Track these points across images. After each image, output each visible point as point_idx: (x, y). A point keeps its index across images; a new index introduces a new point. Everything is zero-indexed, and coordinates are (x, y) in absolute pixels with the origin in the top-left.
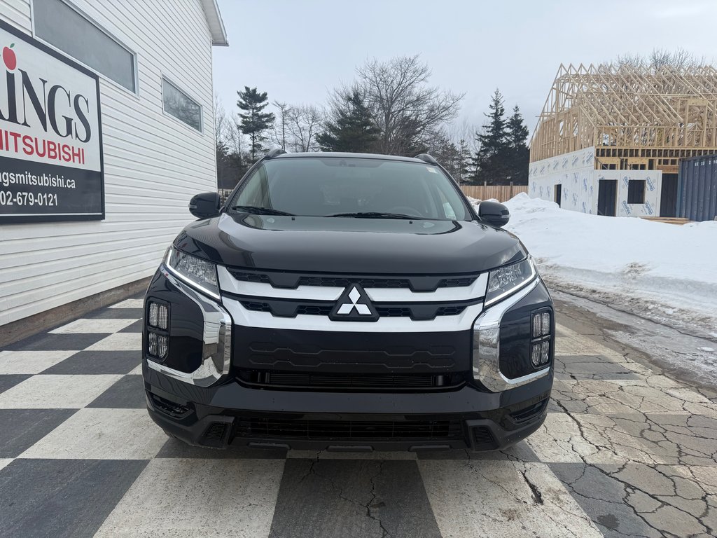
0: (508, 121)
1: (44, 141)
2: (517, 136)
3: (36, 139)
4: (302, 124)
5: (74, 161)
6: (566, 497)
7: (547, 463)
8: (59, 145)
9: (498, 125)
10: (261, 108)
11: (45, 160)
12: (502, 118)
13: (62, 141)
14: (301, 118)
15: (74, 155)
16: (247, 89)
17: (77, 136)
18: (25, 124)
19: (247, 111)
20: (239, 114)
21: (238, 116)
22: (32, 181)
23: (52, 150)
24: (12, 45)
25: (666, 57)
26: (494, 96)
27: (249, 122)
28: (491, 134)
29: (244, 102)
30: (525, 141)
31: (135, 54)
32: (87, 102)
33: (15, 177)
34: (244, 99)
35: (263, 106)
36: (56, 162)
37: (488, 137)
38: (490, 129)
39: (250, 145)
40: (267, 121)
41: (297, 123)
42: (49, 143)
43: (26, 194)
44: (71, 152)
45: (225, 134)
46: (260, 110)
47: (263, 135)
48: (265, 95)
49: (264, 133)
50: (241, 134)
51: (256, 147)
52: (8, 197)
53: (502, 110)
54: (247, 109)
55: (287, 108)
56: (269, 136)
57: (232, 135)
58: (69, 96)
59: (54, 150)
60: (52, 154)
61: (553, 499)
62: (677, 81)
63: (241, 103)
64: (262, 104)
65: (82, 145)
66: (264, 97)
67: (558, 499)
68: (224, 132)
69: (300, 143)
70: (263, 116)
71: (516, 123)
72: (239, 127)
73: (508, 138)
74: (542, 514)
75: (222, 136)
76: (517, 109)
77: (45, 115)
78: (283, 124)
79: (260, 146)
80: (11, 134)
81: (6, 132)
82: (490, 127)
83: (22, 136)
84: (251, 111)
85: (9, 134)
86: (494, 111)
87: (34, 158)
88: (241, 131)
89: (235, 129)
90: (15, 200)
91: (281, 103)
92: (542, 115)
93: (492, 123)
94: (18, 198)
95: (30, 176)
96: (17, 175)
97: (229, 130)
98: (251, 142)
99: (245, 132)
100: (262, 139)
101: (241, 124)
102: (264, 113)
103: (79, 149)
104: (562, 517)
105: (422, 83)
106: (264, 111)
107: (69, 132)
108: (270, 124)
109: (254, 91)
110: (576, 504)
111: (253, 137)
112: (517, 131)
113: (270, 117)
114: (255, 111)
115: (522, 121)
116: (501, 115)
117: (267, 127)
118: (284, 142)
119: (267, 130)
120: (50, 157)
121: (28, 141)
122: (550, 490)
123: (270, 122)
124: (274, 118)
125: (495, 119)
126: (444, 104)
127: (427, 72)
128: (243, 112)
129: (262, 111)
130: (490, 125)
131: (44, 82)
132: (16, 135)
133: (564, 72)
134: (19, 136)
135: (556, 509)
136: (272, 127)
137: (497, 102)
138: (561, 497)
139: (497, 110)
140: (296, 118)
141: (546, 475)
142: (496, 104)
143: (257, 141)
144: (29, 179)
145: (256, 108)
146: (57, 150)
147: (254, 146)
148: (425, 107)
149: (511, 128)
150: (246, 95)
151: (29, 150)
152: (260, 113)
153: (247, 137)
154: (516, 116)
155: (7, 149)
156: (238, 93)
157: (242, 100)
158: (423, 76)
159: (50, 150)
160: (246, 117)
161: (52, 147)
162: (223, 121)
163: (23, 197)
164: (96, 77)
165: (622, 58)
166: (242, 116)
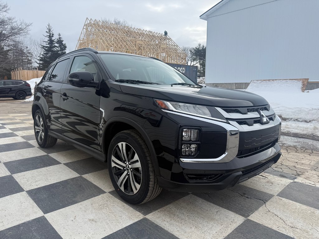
0: (56, 40)
2: (61, 48)
9: (51, 42)
12: (53, 38)
25: (119, 22)
26: (48, 27)
28: (48, 46)
30: (65, 51)
37: (47, 47)
38: (47, 43)
53: (53, 35)
62: (131, 33)
71: (60, 42)
73: (57, 49)
76: (59, 35)
82: (47, 42)
86: (49, 34)
92: (80, 40)
93: (48, 40)
105: (5, 13)
112: (61, 46)
115: (63, 41)
116: (52, 37)
125: (50, 38)
126: (20, 27)
127: (8, 8)
130: (47, 41)
133: (89, 22)
137: (50, 30)
139: (50, 34)
142: (49, 31)
148: (9, 27)
149: (58, 44)
154: (60, 38)
158: (5, 9)
165: (103, 19)
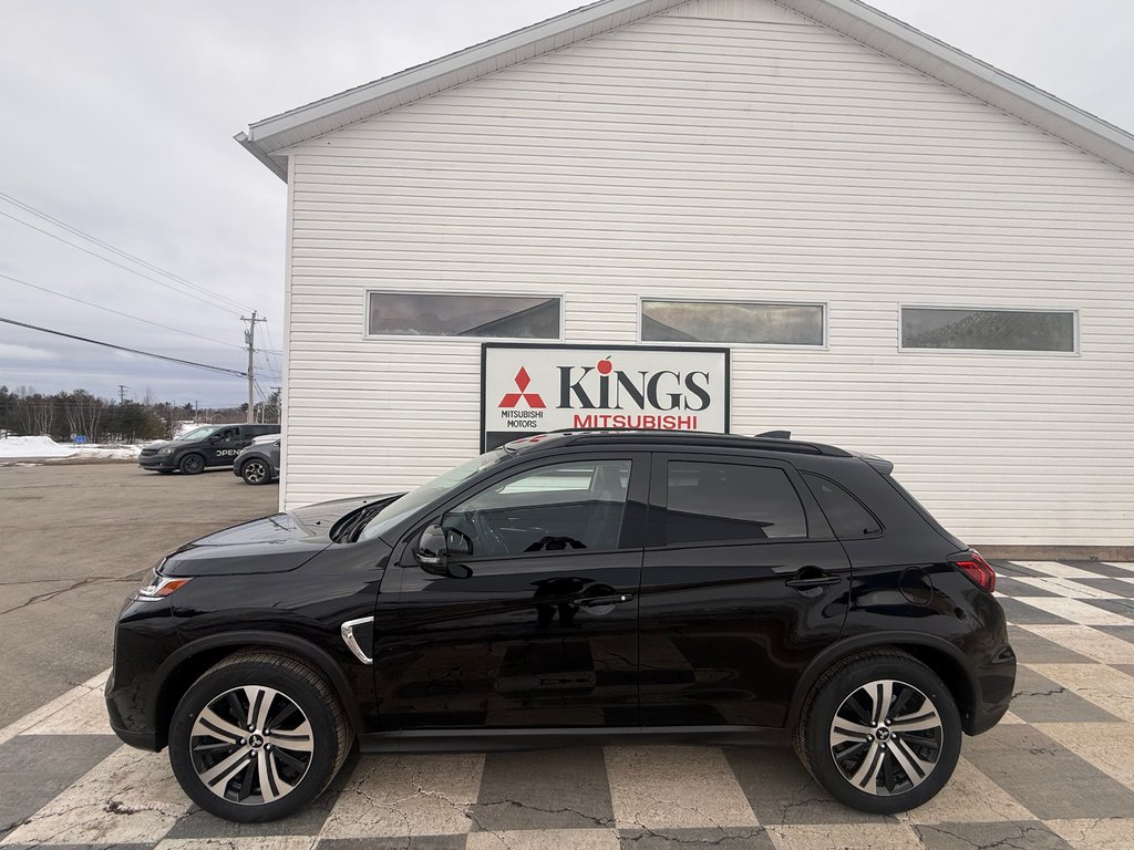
6: (89, 837)
7: (156, 845)
24: (609, 357)
31: (825, 304)
61: (100, 823)
67: (95, 828)
74: (92, 801)
104: (72, 818)
110: (71, 843)
122: (114, 825)
135: (86, 818)
138: (94, 833)
141: (138, 832)
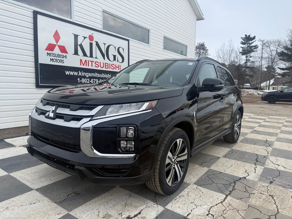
1: (103, 63)
3: (100, 63)
4: (272, 48)
5: (116, 69)
8: (110, 64)
10: (252, 43)
11: (104, 69)
13: (111, 63)
14: (272, 45)
15: (116, 67)
16: (246, 35)
17: (118, 61)
18: (96, 58)
19: (245, 45)
20: (241, 47)
21: (240, 48)
22: (98, 76)
23: (107, 66)
24: (93, 34)
27: (246, 50)
29: (244, 42)
31: (150, 30)
32: (123, 49)
33: (91, 74)
34: (244, 40)
35: (253, 42)
36: (108, 70)
39: (245, 60)
40: (254, 49)
41: (270, 48)
42: (106, 63)
43: (95, 80)
44: (115, 66)
45: (234, 56)
46: (251, 44)
47: (251, 55)
48: (255, 37)
49: (252, 54)
50: (241, 56)
51: (247, 61)
52: (87, 81)
54: (245, 44)
55: (264, 42)
56: (254, 55)
57: (237, 56)
58: (115, 48)
59: (108, 66)
60: (107, 67)
63: (242, 42)
64: (252, 41)
65: (120, 64)
66: (254, 38)
68: (234, 55)
69: (271, 57)
70: (252, 47)
72: (240, 53)
75: (232, 57)
77: (105, 55)
78: (262, 49)
79: (250, 60)
80: (90, 61)
81: (88, 61)
83: (95, 62)
84: (247, 45)
85: (89, 61)
87: (99, 68)
88: (241, 54)
89: (238, 53)
90: (90, 81)
91: (262, 39)
94: (92, 81)
95: (97, 74)
96: (92, 74)
97: (236, 54)
98: (245, 59)
99: (243, 55)
100: (251, 57)
101: (241, 51)
102: (253, 45)
103: (118, 65)
106: (253, 44)
107: (115, 59)
108: (255, 50)
109: (249, 36)
111: (247, 56)
113: (256, 47)
114: (248, 45)
117: (254, 51)
118: (262, 57)
119: (254, 53)
120: (106, 68)
121: (97, 63)
123: (255, 49)
124: (258, 47)
128: (243, 46)
129: (252, 44)
131: (105, 44)
132: (92, 62)
134: (93, 62)
136: (256, 51)
140: (269, 46)
143: (249, 58)
144: (97, 75)
145: (249, 43)
146: (109, 66)
147: (246, 60)
150: (245, 38)
151: (97, 66)
152: (251, 45)
153: (244, 56)
155: (88, 66)
156: (241, 38)
157: (243, 41)
159: (106, 66)
160: (244, 48)
161: (107, 65)
162: (233, 50)
163: (94, 81)
164: (128, 40)
166: (242, 47)
